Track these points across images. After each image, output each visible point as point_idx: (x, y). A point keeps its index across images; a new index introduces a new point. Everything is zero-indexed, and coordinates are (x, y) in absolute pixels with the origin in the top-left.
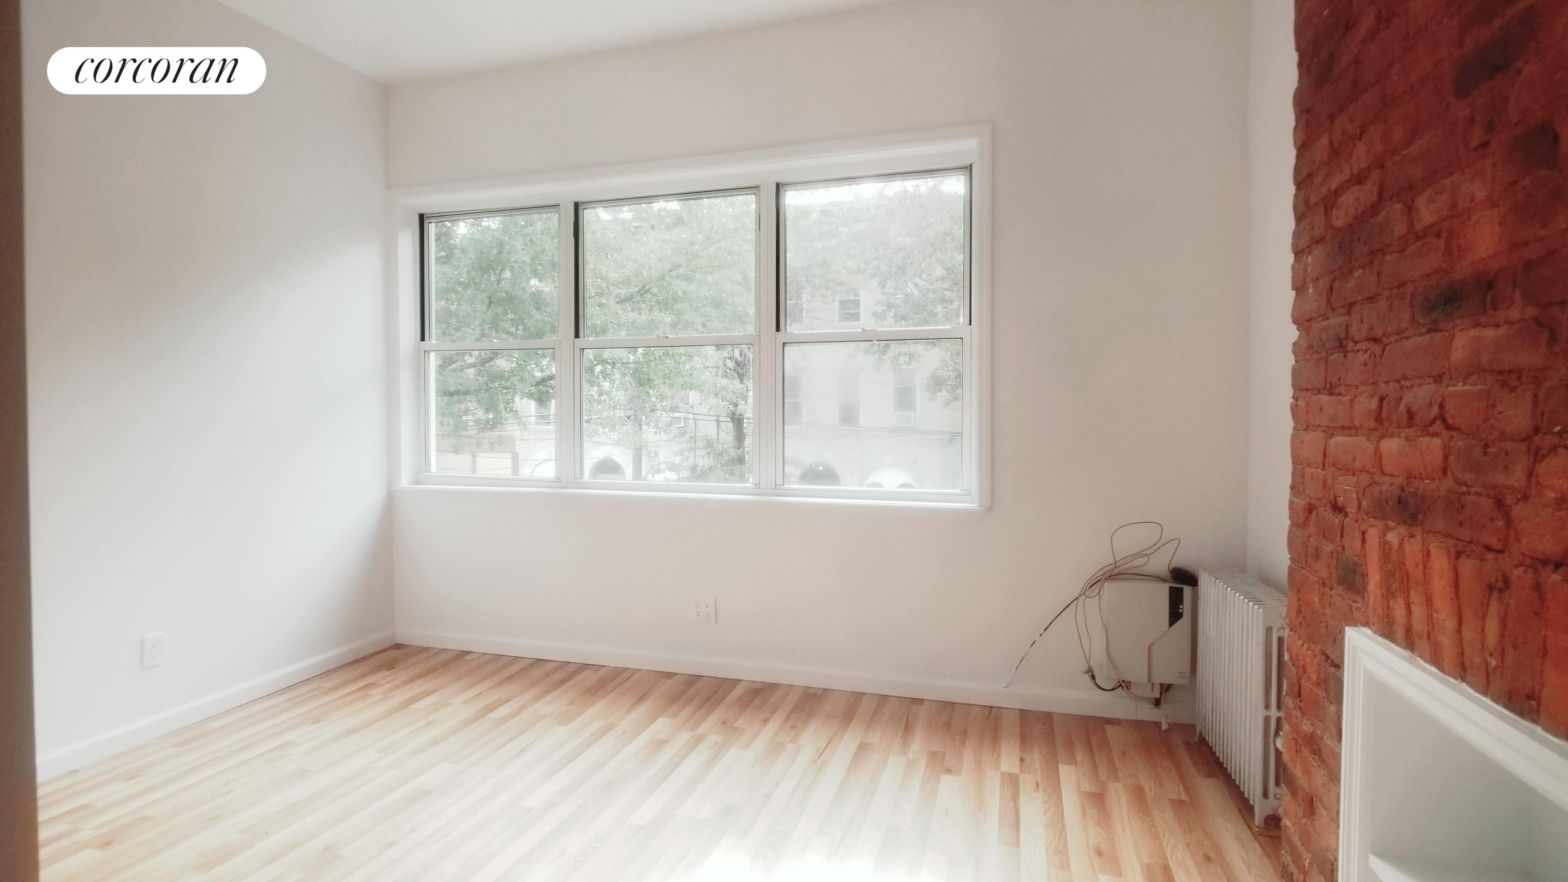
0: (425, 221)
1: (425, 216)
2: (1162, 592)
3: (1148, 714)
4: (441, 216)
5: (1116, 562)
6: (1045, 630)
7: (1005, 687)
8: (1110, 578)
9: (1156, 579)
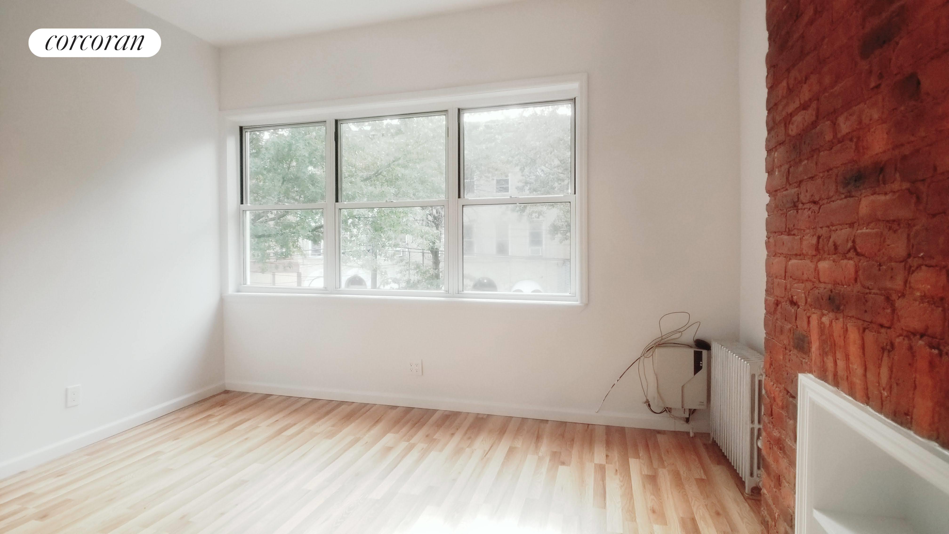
0: (243, 131)
1: (243, 128)
2: (690, 354)
3: (682, 427)
4: (254, 128)
5: (662, 336)
6: (620, 378)
7: (597, 412)
8: (659, 346)
9: (686, 346)
